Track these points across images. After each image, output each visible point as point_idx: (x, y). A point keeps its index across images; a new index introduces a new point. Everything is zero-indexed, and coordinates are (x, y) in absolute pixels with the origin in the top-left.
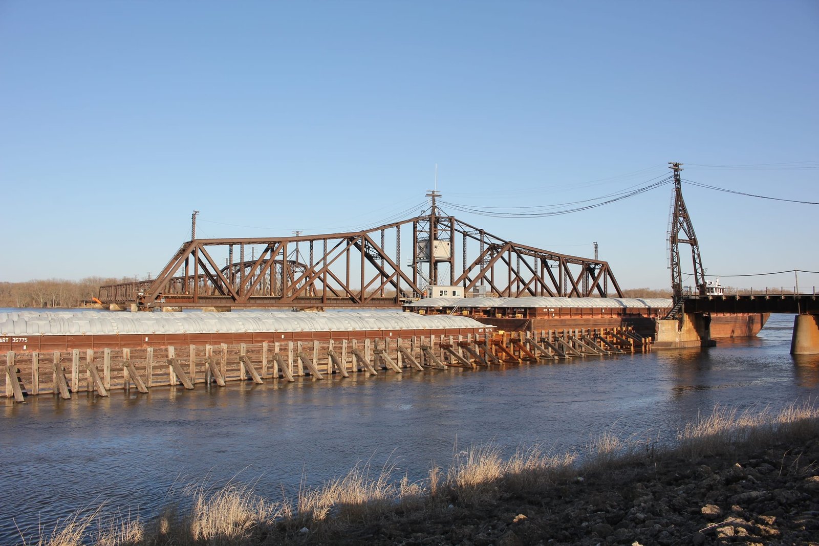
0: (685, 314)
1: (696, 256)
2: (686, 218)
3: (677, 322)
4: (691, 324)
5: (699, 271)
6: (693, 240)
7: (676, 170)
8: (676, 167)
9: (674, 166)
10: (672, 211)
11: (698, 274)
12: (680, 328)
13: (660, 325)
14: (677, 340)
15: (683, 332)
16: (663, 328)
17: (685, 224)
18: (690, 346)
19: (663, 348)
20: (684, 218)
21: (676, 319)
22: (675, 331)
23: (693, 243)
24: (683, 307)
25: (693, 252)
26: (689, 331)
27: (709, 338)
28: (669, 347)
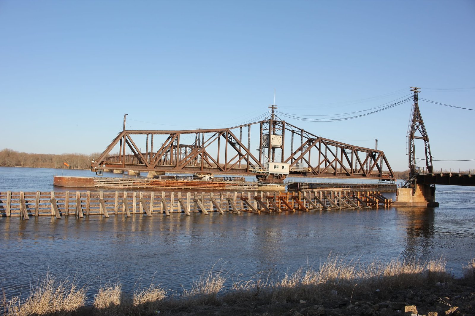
0: (417, 185)
1: (427, 148)
2: (421, 123)
3: (411, 190)
4: (421, 192)
5: (429, 157)
6: (425, 137)
7: (415, 92)
8: (416, 90)
9: (414, 89)
10: (412, 118)
11: (428, 159)
12: (413, 193)
13: (399, 191)
14: (411, 201)
15: (415, 196)
16: (402, 193)
17: (420, 127)
18: (419, 205)
19: (401, 206)
20: (420, 123)
21: (411, 188)
22: (410, 195)
23: (425, 139)
24: (416, 180)
25: (426, 145)
26: (419, 196)
27: (434, 201)
28: (404, 206)
